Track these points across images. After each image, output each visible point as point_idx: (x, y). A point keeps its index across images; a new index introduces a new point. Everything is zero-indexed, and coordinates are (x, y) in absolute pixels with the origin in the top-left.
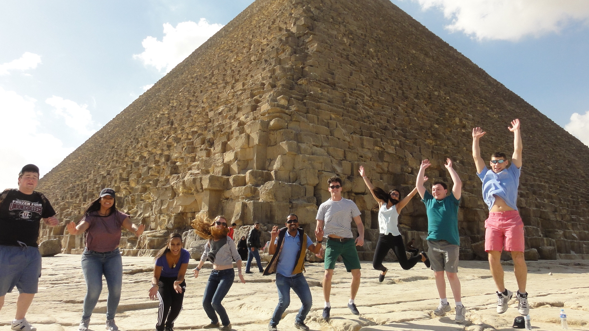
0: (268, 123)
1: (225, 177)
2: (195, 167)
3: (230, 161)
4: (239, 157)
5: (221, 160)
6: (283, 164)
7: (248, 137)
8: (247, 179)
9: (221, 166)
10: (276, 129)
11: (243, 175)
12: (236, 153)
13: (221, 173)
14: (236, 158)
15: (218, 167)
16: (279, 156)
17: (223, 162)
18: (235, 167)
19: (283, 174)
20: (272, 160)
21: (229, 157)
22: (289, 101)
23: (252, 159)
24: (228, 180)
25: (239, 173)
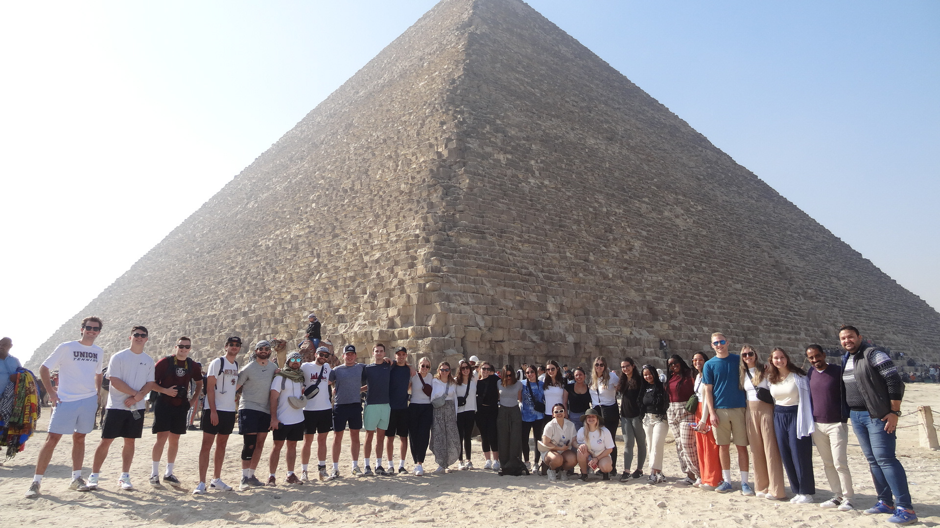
0: (425, 285)
1: (391, 330)
2: (362, 318)
3: (394, 316)
4: (401, 313)
5: (386, 315)
6: (437, 321)
7: (409, 297)
8: (410, 332)
9: (386, 320)
10: (430, 290)
11: (406, 329)
12: (399, 310)
13: (387, 326)
14: (399, 314)
15: (384, 320)
16: (434, 315)
17: (387, 317)
18: (398, 321)
19: (438, 330)
20: (428, 317)
21: (392, 312)
22: (441, 261)
23: (412, 315)
24: (393, 332)
25: (402, 327)
